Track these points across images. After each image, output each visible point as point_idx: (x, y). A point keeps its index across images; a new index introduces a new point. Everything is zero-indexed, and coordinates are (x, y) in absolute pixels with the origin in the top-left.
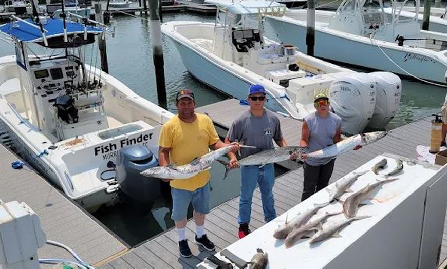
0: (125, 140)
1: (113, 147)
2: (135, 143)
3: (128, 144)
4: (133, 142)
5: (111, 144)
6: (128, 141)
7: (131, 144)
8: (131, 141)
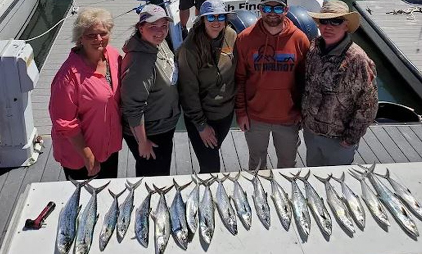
0: (244, 4)
1: (231, 9)
2: (255, 9)
3: (247, 9)
4: (253, 7)
5: (229, 5)
6: (247, 6)
7: (250, 9)
8: (251, 6)
